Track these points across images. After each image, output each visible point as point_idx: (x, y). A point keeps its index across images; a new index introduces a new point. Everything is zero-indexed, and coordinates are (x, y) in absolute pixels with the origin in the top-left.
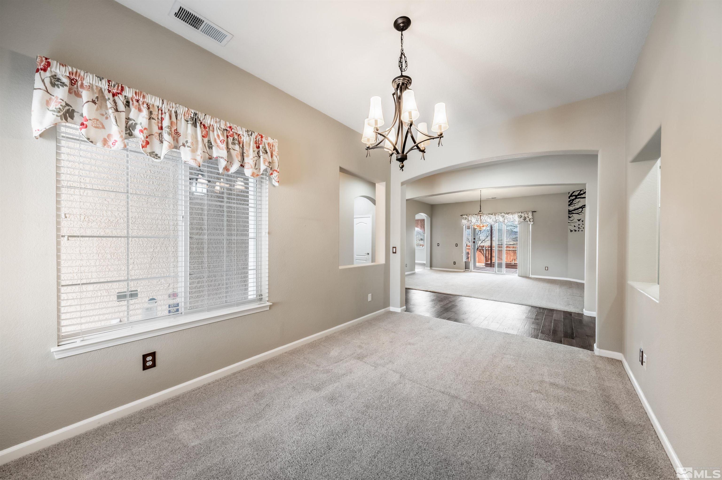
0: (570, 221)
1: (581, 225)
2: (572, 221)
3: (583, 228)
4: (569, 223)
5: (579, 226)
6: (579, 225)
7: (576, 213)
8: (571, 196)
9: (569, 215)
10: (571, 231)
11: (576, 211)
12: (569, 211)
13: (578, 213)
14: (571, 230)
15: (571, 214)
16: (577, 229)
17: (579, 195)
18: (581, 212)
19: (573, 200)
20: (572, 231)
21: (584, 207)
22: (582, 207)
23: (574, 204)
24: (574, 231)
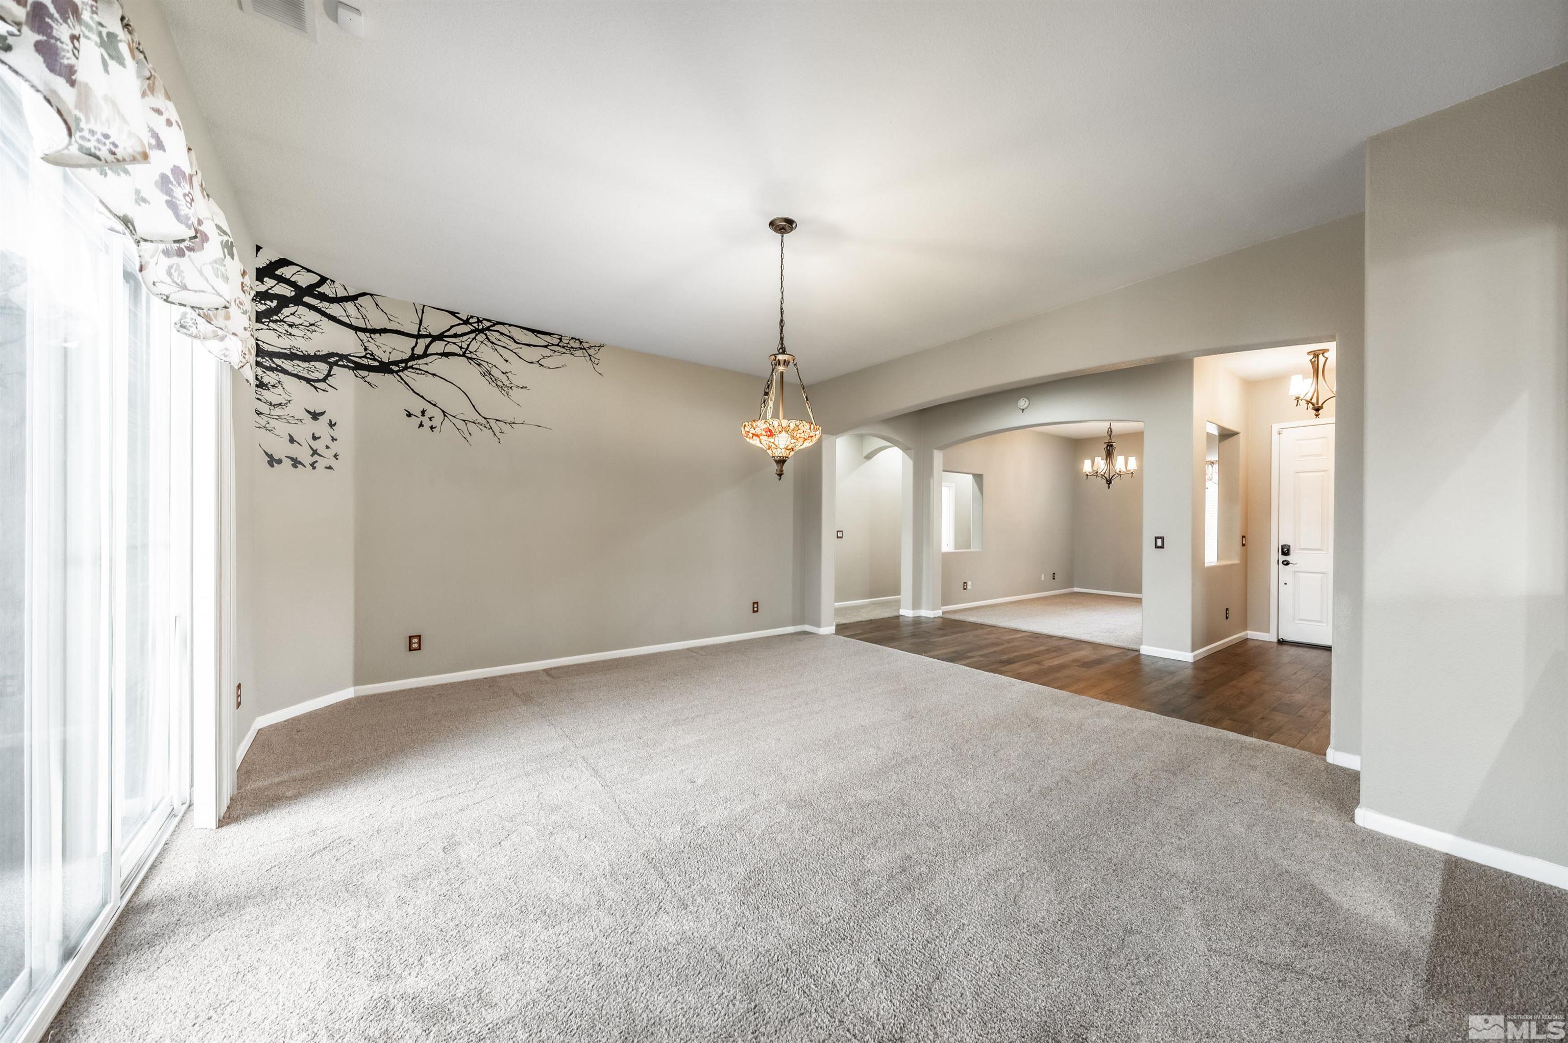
0: (264, 408)
1: (326, 440)
2: (277, 411)
3: (336, 456)
4: (259, 413)
5: (315, 445)
6: (315, 438)
7: (300, 377)
8: (270, 272)
9: (259, 371)
10: (273, 461)
11: (299, 367)
12: (260, 351)
13: (308, 381)
14: (270, 456)
15: (271, 369)
16: (304, 455)
17: (316, 297)
18: (324, 380)
19: (284, 302)
20: (279, 462)
21: (336, 363)
22: (332, 359)
23: (291, 326)
24: (290, 462)
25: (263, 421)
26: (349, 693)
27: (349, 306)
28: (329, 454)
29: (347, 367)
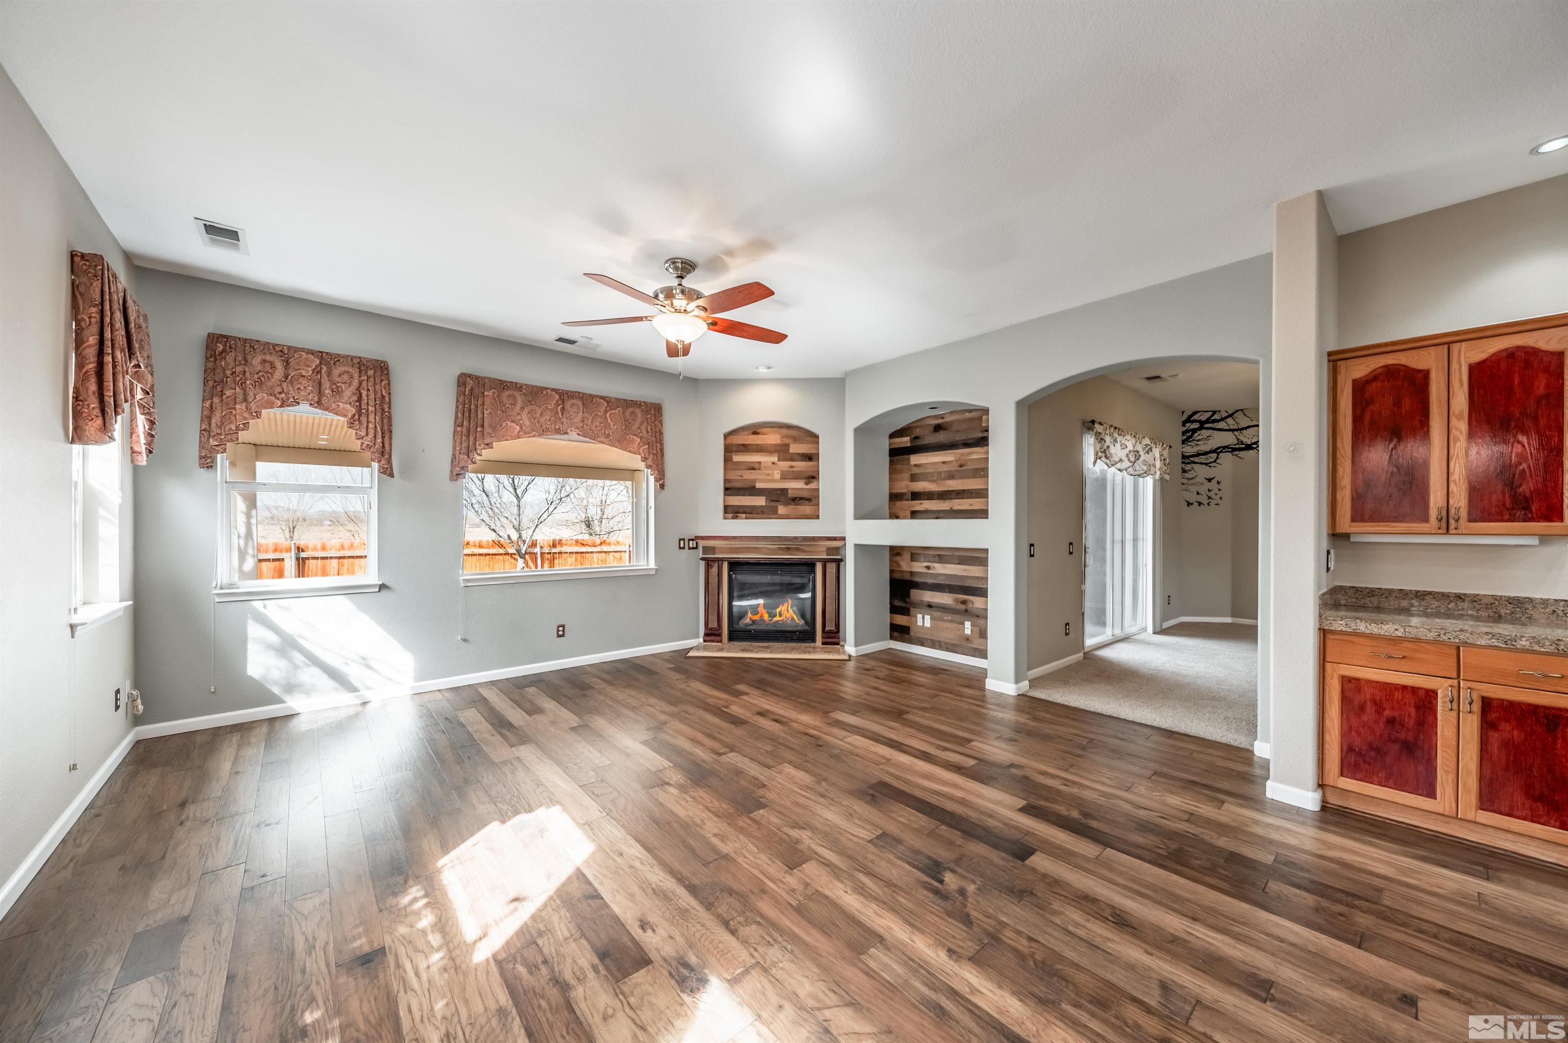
0: (1185, 481)
1: (1215, 490)
2: (1192, 481)
3: (1221, 498)
4: (1183, 484)
5: (1209, 494)
6: (1210, 490)
7: (1202, 463)
8: (1188, 420)
9: (1183, 465)
10: (1189, 504)
11: (1202, 459)
12: (1184, 457)
13: (1206, 464)
14: (1188, 502)
15: (1188, 463)
16: (1204, 500)
17: (1210, 423)
18: (1215, 461)
19: (1194, 431)
20: (1192, 504)
21: (1221, 452)
22: (1217, 451)
23: (1198, 441)
24: (1197, 504)
25: (1185, 487)
26: (1228, 620)
27: (1230, 420)
28: (1217, 497)
29: (1229, 452)
